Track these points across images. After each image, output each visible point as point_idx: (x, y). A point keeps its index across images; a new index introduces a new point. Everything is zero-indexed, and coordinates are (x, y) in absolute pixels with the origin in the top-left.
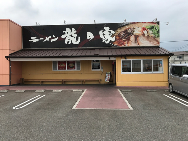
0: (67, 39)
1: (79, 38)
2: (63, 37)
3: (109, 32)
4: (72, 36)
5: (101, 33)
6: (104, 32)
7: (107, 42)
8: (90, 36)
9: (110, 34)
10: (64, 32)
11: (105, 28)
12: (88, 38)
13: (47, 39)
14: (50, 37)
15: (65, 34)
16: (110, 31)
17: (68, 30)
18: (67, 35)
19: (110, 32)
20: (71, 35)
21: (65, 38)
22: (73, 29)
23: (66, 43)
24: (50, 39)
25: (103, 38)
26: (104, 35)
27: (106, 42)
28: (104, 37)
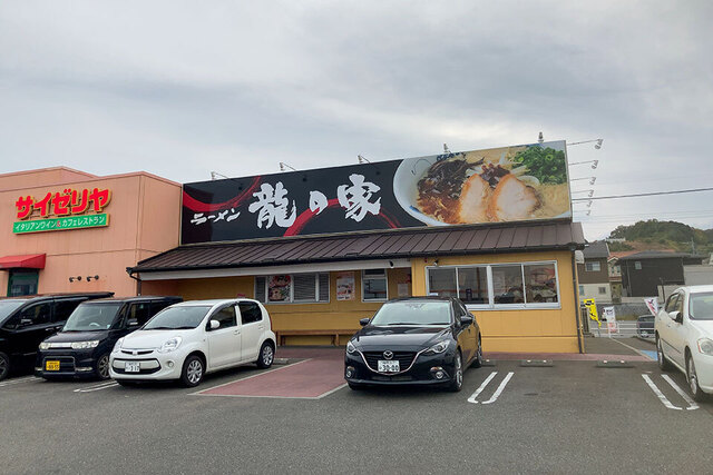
0: (262, 213)
1: (294, 209)
2: (253, 208)
3: (364, 187)
4: (276, 206)
5: (341, 191)
6: (350, 190)
7: (359, 218)
8: (318, 201)
9: (365, 195)
10: (255, 195)
11: (353, 178)
12: (313, 208)
13: (221, 216)
14: (227, 212)
15: (257, 199)
16: (367, 184)
17: (266, 188)
18: (262, 202)
19: (366, 188)
20: (273, 203)
21: (258, 212)
22: (280, 185)
23: (260, 225)
24: (226, 217)
25: (347, 206)
26: (349, 196)
27: (354, 217)
28: (351, 203)
